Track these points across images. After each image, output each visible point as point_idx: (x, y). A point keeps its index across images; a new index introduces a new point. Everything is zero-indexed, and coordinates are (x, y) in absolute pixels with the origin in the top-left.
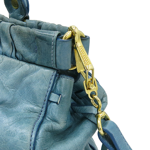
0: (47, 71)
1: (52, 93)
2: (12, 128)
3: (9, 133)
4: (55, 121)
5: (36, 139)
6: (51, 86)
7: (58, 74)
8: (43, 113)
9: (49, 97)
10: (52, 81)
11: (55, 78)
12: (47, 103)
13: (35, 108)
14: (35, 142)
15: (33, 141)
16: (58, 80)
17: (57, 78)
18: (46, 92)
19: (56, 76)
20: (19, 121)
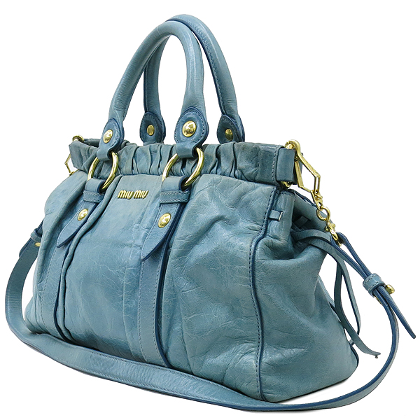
0: (270, 187)
1: (273, 211)
2: (232, 240)
3: (229, 244)
4: (276, 238)
5: (255, 249)
6: (271, 202)
7: (278, 191)
8: (263, 232)
9: (269, 214)
10: (272, 198)
11: (275, 195)
12: (267, 221)
13: (256, 226)
14: (254, 252)
15: (252, 255)
16: (278, 196)
17: (277, 195)
18: (265, 209)
19: (276, 192)
20: (239, 234)
